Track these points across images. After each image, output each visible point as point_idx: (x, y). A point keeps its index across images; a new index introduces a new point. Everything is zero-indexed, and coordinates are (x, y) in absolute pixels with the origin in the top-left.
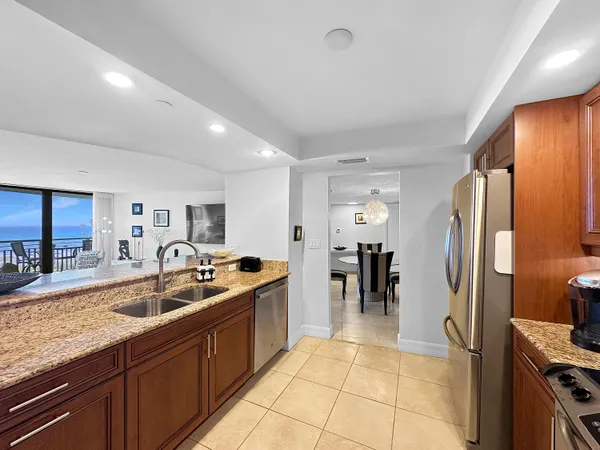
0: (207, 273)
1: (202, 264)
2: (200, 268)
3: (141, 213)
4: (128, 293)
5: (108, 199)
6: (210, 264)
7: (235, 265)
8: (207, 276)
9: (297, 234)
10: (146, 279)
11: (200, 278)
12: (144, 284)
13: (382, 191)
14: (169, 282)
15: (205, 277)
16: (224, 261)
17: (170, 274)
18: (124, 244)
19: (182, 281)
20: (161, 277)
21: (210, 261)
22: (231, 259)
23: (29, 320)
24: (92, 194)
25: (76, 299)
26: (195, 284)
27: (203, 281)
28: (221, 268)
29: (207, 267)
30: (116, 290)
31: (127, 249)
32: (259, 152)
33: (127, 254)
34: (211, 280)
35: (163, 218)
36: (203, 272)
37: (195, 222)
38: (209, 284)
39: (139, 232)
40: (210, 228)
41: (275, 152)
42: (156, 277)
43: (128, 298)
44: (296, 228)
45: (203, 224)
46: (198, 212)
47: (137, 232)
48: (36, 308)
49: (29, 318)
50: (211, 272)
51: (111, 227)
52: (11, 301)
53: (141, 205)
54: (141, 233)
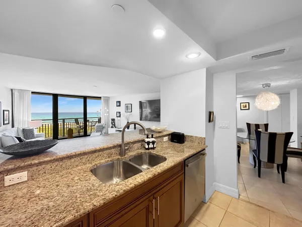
0: (151, 144)
1: (148, 137)
2: (147, 140)
3: (120, 106)
4: (103, 156)
5: (107, 100)
6: (152, 137)
7: (167, 137)
8: (151, 146)
9: (210, 117)
10: (114, 147)
11: (147, 147)
12: (113, 150)
13: (273, 84)
14: (127, 149)
15: (150, 147)
16: (161, 135)
17: (128, 143)
18: (113, 120)
19: (136, 148)
20: (123, 146)
21: (152, 135)
22: (165, 133)
23: (45, 174)
24: (100, 98)
25: (73, 160)
26: (143, 151)
27: (148, 149)
28: (159, 139)
29: (151, 140)
30: (97, 154)
31: (114, 123)
32: (186, 56)
33: (114, 125)
34: (154, 148)
35: (129, 108)
36: (148, 143)
37: (143, 110)
38: (152, 151)
39: (119, 115)
40: (150, 113)
41: (200, 54)
42: (120, 146)
43: (103, 160)
44: (210, 113)
45: (147, 111)
46: (145, 105)
47: (118, 115)
48: (48, 166)
49: (45, 173)
50: (153, 143)
51: (108, 112)
52: (33, 162)
53: (120, 102)
54: (120, 115)
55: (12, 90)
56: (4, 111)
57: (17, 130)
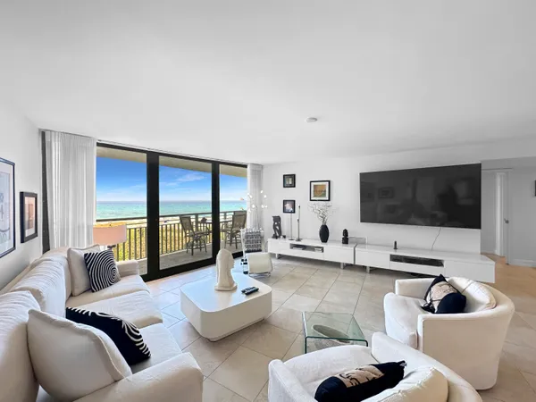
3: (293, 185)
5: (259, 171)
24: (245, 166)
31: (280, 226)
33: (280, 232)
35: (321, 190)
53: (293, 177)
54: (294, 207)
55: (43, 134)
56: (22, 195)
57: (68, 260)
